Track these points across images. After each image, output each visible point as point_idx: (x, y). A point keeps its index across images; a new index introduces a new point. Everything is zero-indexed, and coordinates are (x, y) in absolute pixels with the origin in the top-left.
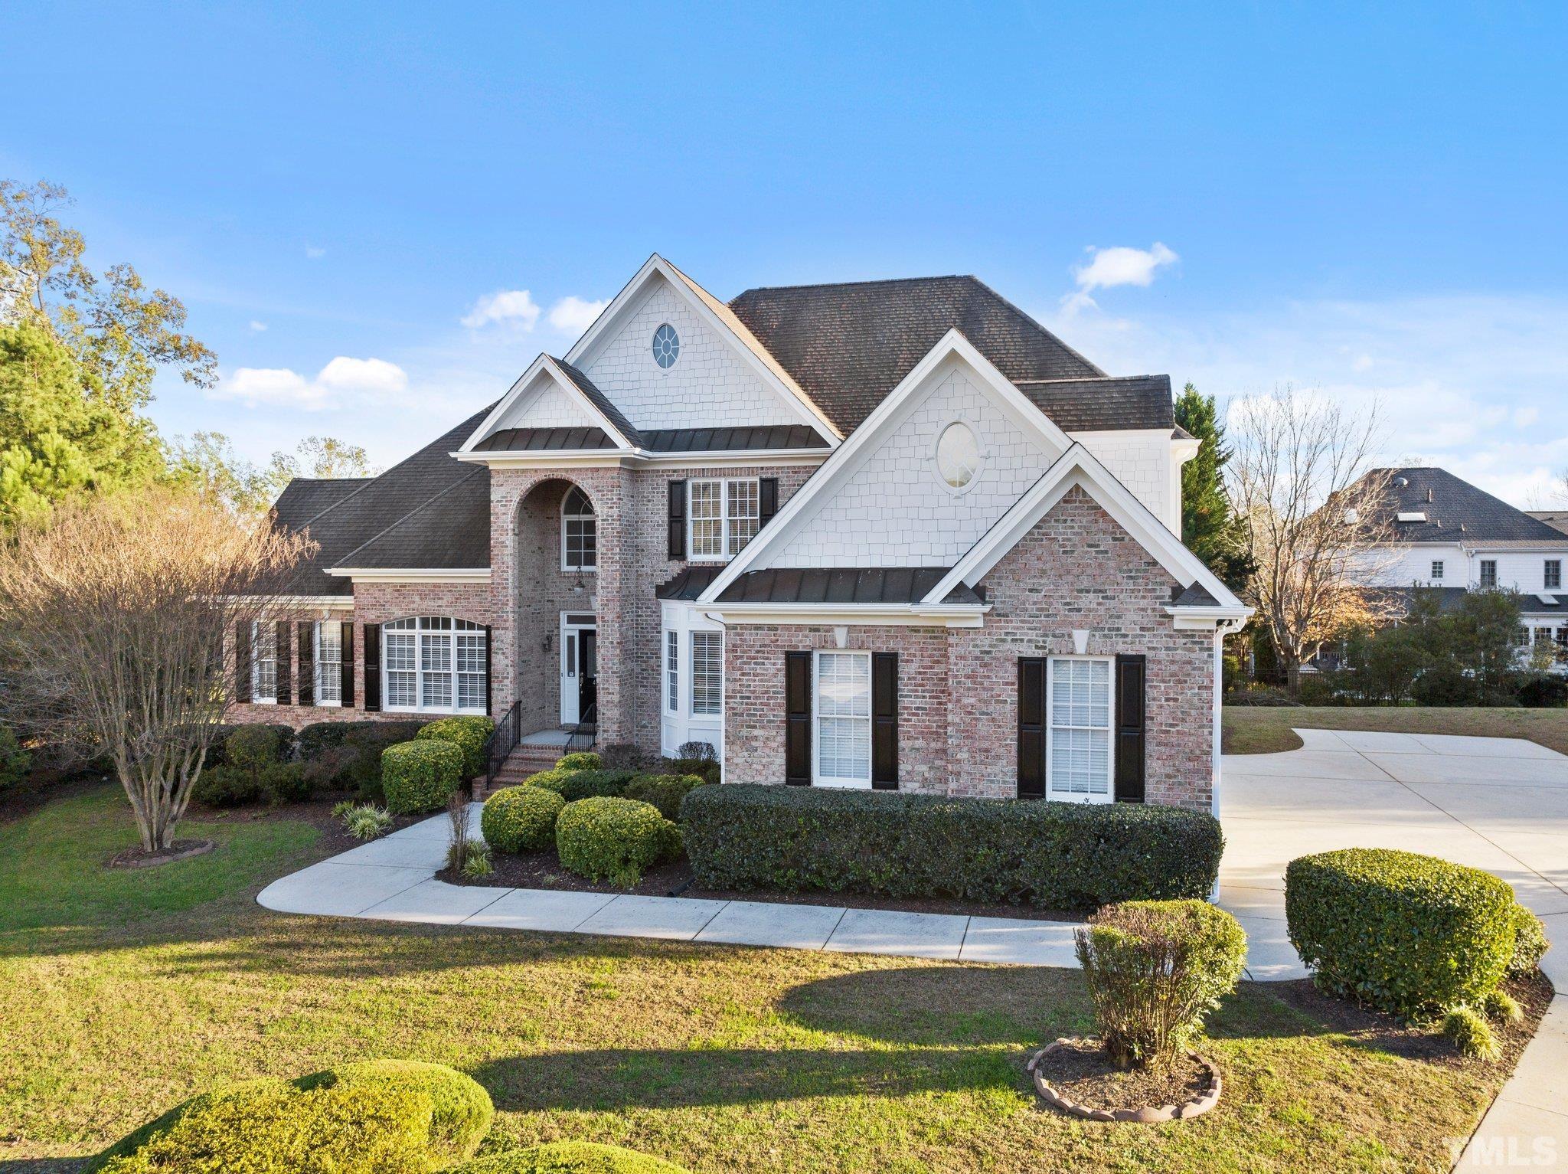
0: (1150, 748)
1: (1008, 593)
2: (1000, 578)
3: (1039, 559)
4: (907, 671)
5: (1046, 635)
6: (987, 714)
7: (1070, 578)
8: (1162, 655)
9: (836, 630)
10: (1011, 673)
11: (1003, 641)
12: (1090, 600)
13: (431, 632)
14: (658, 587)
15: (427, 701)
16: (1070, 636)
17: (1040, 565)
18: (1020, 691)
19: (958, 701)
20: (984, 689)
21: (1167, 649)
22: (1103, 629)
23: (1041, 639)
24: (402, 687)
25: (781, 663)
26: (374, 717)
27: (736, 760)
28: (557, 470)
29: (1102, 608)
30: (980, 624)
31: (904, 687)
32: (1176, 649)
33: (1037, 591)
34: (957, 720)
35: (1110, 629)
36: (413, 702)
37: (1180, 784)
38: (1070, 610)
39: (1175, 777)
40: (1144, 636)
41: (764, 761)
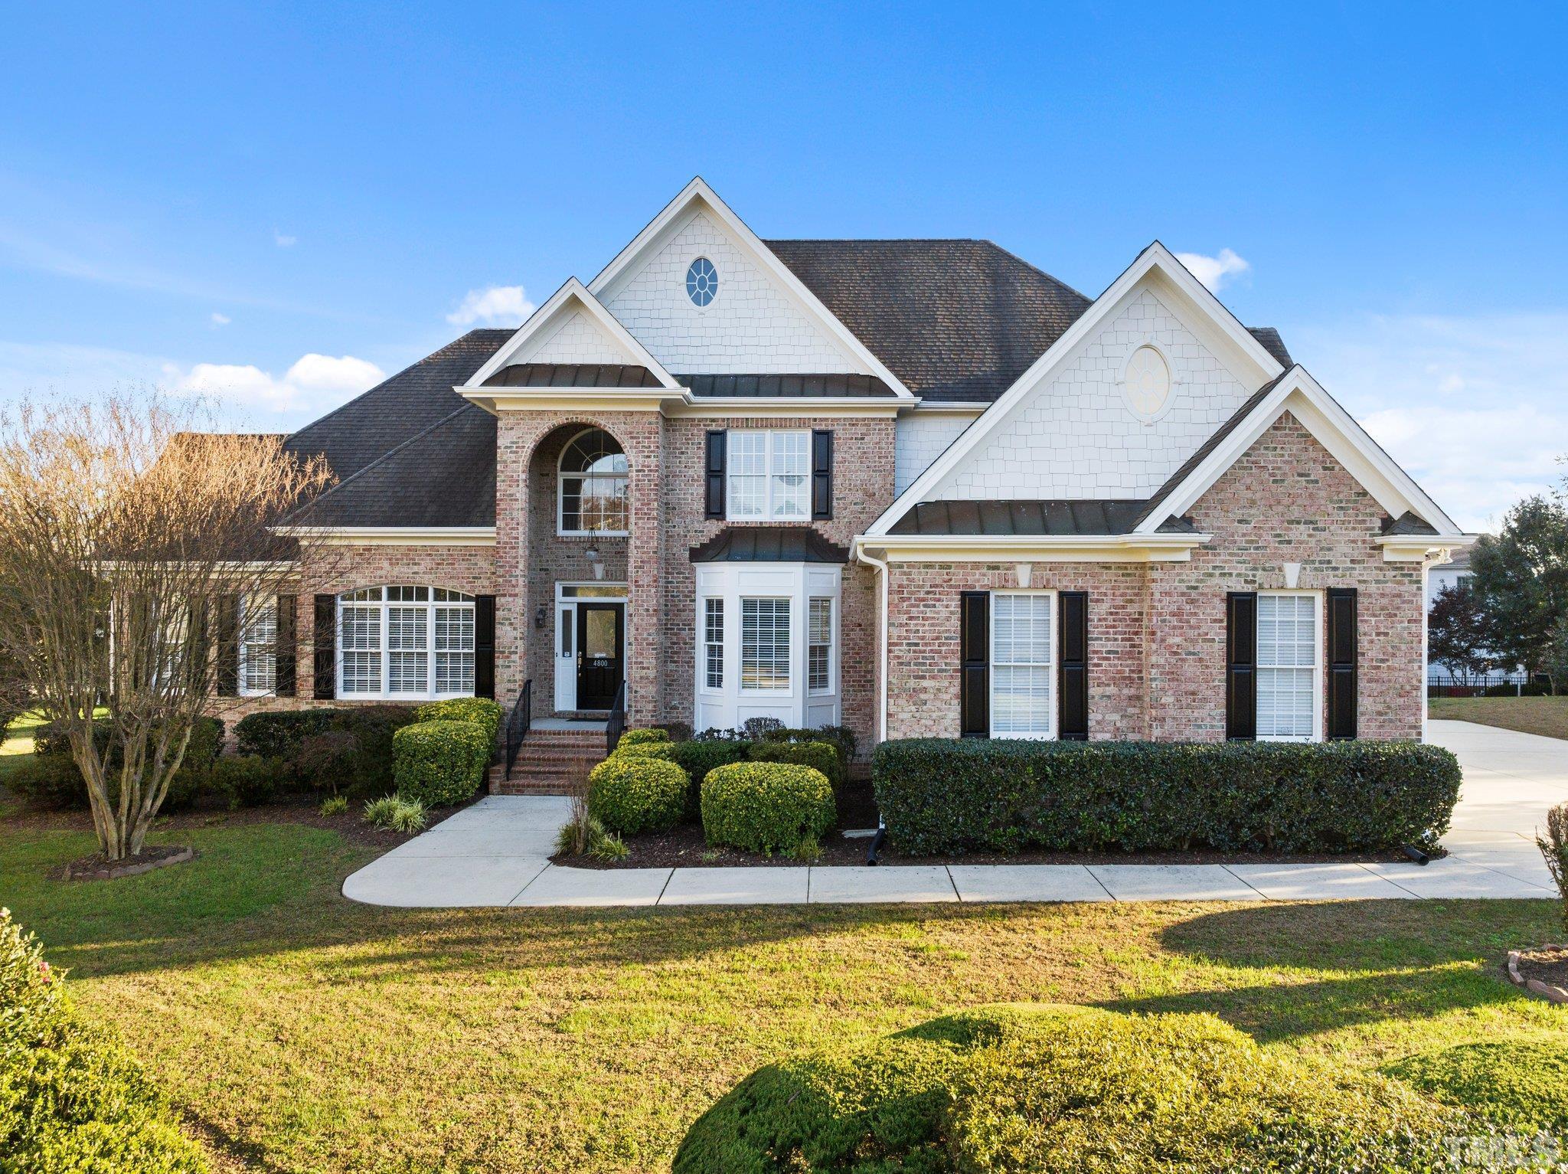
0: (1362, 685)
1: (1215, 524)
2: (1208, 508)
3: (1248, 488)
4: (1097, 611)
5: (1255, 569)
6: (1194, 654)
7: (1280, 509)
8: (1373, 588)
9: (1018, 567)
10: (1220, 610)
11: (1211, 575)
12: (1300, 532)
13: (401, 604)
14: (693, 551)
15: (393, 686)
16: (1280, 569)
17: (1249, 494)
18: (1229, 628)
19: (1163, 640)
20: (1191, 627)
21: (1378, 582)
22: (1313, 562)
23: (1250, 573)
24: (362, 670)
25: (955, 604)
26: (326, 705)
27: (901, 716)
28: (582, 413)
29: (1313, 540)
30: (1186, 556)
31: (1094, 629)
32: (1386, 582)
33: (1247, 522)
34: (1162, 661)
35: (1321, 562)
36: (376, 686)
37: (1391, 721)
38: (1280, 542)
39: (1386, 713)
40: (1354, 569)
41: (934, 715)
